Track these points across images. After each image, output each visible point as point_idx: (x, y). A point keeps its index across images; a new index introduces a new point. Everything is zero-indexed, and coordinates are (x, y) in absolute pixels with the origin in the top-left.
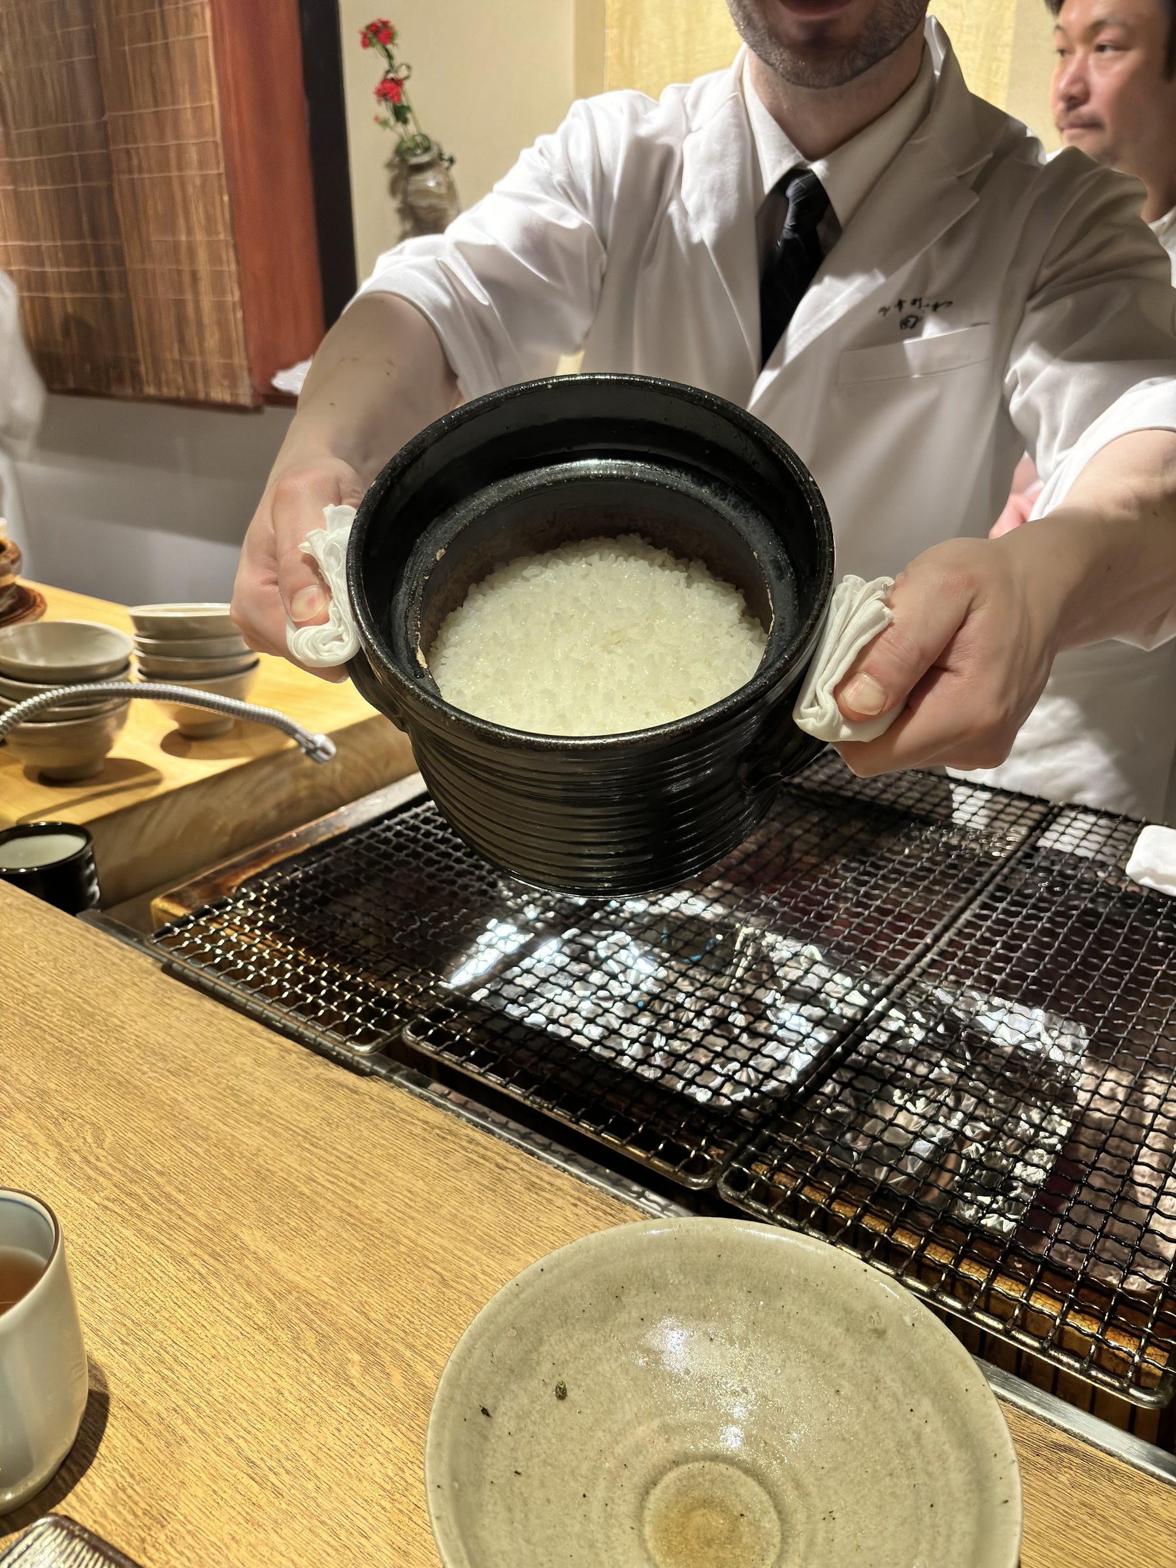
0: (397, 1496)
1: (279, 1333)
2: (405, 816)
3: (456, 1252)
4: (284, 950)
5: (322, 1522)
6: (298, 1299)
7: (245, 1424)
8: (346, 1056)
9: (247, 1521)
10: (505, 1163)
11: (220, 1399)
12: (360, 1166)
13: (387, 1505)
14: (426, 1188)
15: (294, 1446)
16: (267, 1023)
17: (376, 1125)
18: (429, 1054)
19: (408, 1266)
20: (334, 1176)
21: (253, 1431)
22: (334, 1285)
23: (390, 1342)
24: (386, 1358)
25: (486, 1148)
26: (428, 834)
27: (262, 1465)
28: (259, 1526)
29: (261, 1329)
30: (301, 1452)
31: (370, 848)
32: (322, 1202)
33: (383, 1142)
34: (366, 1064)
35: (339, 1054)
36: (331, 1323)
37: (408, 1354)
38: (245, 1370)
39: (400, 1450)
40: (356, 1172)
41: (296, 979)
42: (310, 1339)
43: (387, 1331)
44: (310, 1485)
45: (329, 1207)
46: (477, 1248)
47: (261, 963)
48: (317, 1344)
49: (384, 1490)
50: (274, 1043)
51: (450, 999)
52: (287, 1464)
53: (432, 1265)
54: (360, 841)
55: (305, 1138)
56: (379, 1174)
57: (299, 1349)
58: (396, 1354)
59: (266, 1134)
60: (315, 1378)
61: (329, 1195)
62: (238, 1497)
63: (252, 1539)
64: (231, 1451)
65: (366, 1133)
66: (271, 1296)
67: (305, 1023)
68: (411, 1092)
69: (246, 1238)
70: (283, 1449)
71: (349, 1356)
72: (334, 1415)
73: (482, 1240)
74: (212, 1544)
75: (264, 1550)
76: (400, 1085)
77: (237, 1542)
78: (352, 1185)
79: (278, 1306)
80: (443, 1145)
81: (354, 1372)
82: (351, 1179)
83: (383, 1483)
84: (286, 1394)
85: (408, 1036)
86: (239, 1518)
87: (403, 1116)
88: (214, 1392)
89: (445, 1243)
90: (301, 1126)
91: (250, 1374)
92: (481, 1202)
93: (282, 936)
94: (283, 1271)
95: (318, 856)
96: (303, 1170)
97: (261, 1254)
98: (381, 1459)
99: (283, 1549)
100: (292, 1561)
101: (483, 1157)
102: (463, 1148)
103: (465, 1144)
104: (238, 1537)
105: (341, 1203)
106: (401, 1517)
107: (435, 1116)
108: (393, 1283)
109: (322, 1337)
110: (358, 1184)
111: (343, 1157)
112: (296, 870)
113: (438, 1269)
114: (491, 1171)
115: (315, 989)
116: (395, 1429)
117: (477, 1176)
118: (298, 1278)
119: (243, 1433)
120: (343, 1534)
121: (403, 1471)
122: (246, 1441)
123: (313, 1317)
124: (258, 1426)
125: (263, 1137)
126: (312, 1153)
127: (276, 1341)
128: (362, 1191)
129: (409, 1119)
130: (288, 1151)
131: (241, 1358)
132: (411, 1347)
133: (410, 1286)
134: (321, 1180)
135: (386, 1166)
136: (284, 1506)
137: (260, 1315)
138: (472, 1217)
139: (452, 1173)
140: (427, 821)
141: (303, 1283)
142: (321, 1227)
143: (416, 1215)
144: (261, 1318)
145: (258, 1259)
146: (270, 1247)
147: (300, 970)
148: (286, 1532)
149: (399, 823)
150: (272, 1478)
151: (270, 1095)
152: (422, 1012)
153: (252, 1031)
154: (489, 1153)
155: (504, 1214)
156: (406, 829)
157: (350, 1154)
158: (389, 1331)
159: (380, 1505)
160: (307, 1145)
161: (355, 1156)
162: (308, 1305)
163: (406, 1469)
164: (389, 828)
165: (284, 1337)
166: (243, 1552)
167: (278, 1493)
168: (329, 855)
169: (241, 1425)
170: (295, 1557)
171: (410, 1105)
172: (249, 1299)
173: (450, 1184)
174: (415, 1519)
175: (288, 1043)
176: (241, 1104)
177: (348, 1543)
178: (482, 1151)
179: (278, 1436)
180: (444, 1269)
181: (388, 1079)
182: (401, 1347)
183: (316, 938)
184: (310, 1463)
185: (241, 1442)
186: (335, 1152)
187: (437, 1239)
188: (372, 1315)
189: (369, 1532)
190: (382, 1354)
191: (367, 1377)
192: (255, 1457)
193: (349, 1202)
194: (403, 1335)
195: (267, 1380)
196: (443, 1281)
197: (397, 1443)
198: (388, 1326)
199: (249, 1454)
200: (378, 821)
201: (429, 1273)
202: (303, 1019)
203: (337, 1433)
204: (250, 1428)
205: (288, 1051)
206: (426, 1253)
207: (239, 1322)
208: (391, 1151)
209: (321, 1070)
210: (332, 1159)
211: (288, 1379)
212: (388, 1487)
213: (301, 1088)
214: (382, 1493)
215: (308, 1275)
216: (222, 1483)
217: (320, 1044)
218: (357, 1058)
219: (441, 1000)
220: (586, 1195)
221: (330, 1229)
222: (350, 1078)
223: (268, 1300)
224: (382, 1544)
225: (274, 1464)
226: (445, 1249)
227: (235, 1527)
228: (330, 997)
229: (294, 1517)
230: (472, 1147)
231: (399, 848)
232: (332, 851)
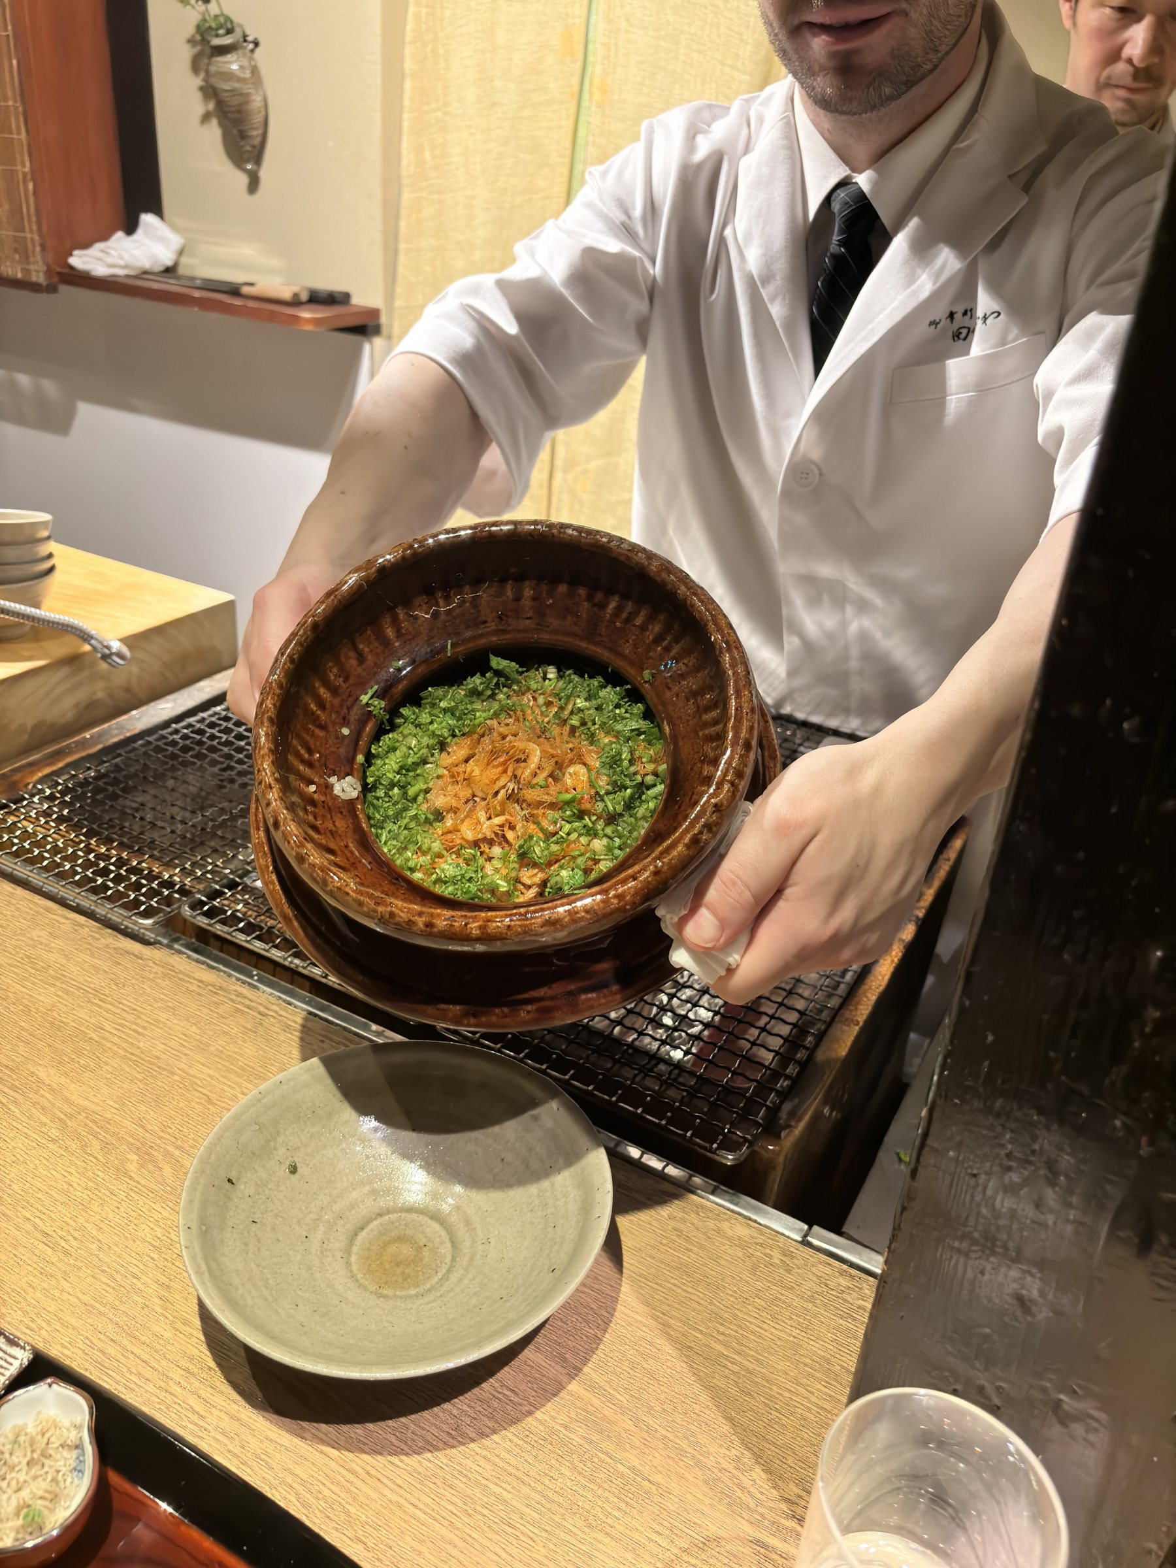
0: (163, 1250)
1: (69, 1143)
2: (192, 720)
3: (220, 1079)
4: (77, 840)
5: (103, 1271)
6: (87, 1117)
7: (40, 1208)
8: (132, 929)
9: (42, 1274)
10: (267, 1012)
11: (20, 1192)
12: (143, 1017)
13: (155, 1256)
14: (198, 1031)
15: (81, 1220)
16: (62, 903)
17: (157, 984)
18: (204, 926)
19: (180, 1091)
20: (120, 1025)
21: (47, 1212)
22: (117, 1106)
23: (163, 1146)
24: (158, 1156)
25: (251, 1001)
26: (212, 737)
27: (55, 1235)
28: (51, 1276)
29: (53, 1140)
30: (86, 1225)
31: (158, 749)
32: (108, 1045)
33: (162, 996)
34: (150, 936)
35: (127, 927)
36: (114, 1134)
37: (177, 1153)
38: (41, 1170)
39: (168, 1219)
40: (139, 1021)
41: (87, 864)
42: (96, 1145)
43: (160, 1138)
44: (94, 1247)
45: (115, 1048)
46: (238, 1075)
47: (56, 850)
48: (102, 1149)
49: (154, 1246)
50: (67, 918)
51: (225, 881)
52: (76, 1234)
53: (200, 1089)
54: (149, 743)
55: (95, 995)
56: (158, 1021)
57: (86, 1153)
58: (167, 1153)
59: (60, 993)
60: (100, 1173)
61: (115, 1040)
62: (35, 1258)
63: (45, 1285)
64: (29, 1227)
65: (148, 990)
66: (63, 1116)
67: (95, 902)
68: (189, 957)
69: (42, 1074)
70: (72, 1223)
71: (128, 1156)
72: (114, 1198)
73: (243, 1069)
74: (13, 1290)
75: (57, 1293)
76: (180, 952)
77: (33, 1288)
78: (134, 1031)
79: (69, 1123)
80: (215, 999)
81: (132, 1167)
82: (135, 1027)
83: (153, 1242)
84: (75, 1185)
85: (186, 911)
86: (35, 1272)
87: (181, 976)
88: (15, 1187)
89: (211, 1072)
90: (92, 986)
91: (45, 1173)
92: (244, 1042)
93: (76, 827)
94: (74, 1098)
95: (110, 757)
96: (93, 1021)
97: (55, 1086)
98: (152, 1226)
99: (71, 1290)
100: (78, 1298)
101: (248, 1007)
102: (232, 1000)
103: (233, 997)
104: (34, 1285)
105: (125, 1045)
106: (166, 1263)
107: (209, 976)
108: (167, 1104)
109: (105, 1145)
110: (140, 1030)
111: (128, 1009)
112: (89, 769)
113: (205, 1091)
114: (254, 1018)
115: (105, 872)
116: (164, 1206)
117: (242, 1022)
118: (86, 1103)
119: (38, 1214)
120: (118, 1278)
121: (169, 1233)
122: (41, 1219)
123: (98, 1130)
124: (52, 1208)
125: (58, 996)
126: (100, 1007)
127: (67, 1149)
128: (143, 1035)
129: (187, 979)
130: (80, 1006)
131: (37, 1162)
132: (180, 1148)
133: (181, 1105)
134: (108, 1028)
135: (165, 1016)
136: (72, 1262)
137: (53, 1131)
138: (236, 1053)
139: (221, 1020)
140: (212, 725)
141: (93, 1107)
142: (107, 1064)
143: (188, 1052)
144: (54, 1133)
145: (52, 1090)
146: (63, 1080)
147: (91, 856)
148: (73, 1279)
149: (186, 727)
150: (63, 1243)
151: (64, 962)
152: (199, 892)
153: (48, 910)
154: (253, 1004)
155: (263, 1050)
156: (192, 732)
157: (135, 1007)
158: (163, 1138)
159: (149, 1256)
160: (97, 1001)
161: (138, 1008)
162: (94, 1122)
163: (171, 1230)
164: (176, 732)
165: (74, 1145)
166: (38, 1294)
167: (67, 1253)
168: (120, 755)
169: (37, 1209)
170: (80, 1295)
171: (188, 968)
172: (44, 1119)
173: (218, 1028)
174: (177, 1264)
175: (81, 919)
176: (37, 970)
177: (123, 1283)
178: (248, 1002)
179: (69, 1215)
180: (210, 1091)
181: (169, 947)
182: (171, 1149)
183: (106, 829)
184: (94, 1232)
185: (37, 1220)
186: (121, 1006)
187: (205, 1070)
188: (149, 1127)
189: (140, 1275)
190: (156, 1154)
191: (143, 1170)
192: (49, 1230)
193: (132, 1044)
194: (174, 1140)
195: (60, 1176)
196: (210, 1101)
197: (165, 1214)
198: (162, 1134)
199: (44, 1228)
200: (166, 724)
201: (197, 1094)
202: (94, 898)
203: (116, 1210)
204: (44, 1211)
205: (82, 926)
206: (195, 1080)
207: (36, 1137)
208: (169, 1004)
209: (110, 940)
210: (118, 1011)
211: (76, 1175)
212: (157, 1244)
213: (92, 955)
214: (152, 1248)
215: (95, 1100)
216: (21, 1249)
217: (110, 919)
218: (142, 931)
219: (217, 883)
220: (330, 1032)
221: (115, 1066)
222: (136, 947)
223: (61, 1120)
224: (150, 1282)
225: (64, 1234)
226: (211, 1077)
227: (31, 1278)
228: (118, 879)
229: (79, 1269)
230: (239, 999)
231: (185, 749)
232: (121, 751)
